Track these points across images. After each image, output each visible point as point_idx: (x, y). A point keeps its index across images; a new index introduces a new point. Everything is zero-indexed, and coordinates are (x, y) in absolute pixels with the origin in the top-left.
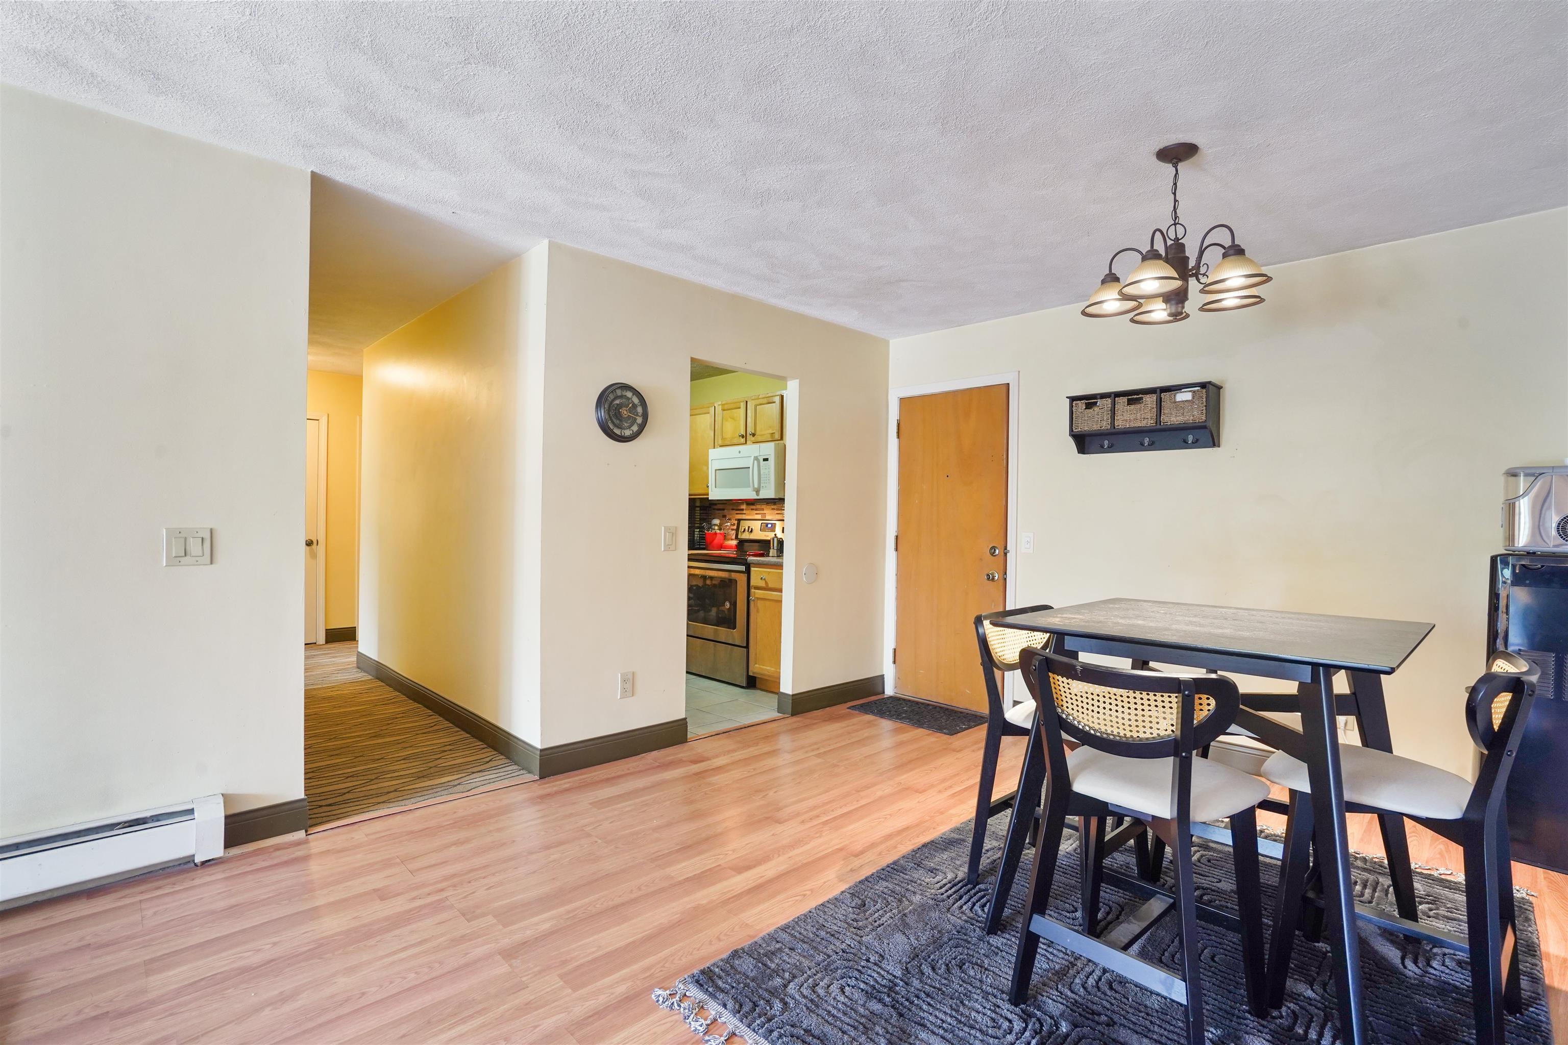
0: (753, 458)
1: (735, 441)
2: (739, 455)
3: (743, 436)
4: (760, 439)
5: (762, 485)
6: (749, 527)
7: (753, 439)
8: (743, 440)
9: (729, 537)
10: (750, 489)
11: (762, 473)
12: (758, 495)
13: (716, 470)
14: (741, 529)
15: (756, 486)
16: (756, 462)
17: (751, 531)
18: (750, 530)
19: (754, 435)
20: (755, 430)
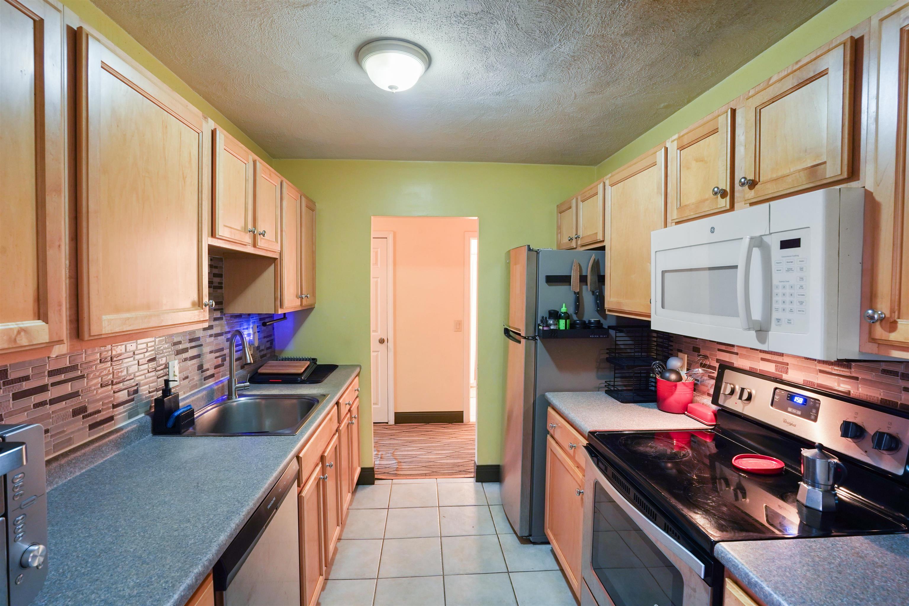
0: (747, 241)
1: (706, 208)
2: (714, 237)
3: (723, 194)
4: (771, 190)
5: (775, 315)
6: (743, 390)
7: (751, 194)
8: (724, 203)
9: (704, 389)
10: (739, 322)
11: (775, 282)
12: (762, 339)
13: (663, 272)
14: (726, 389)
15: (757, 315)
16: (756, 252)
17: (749, 398)
18: (745, 396)
19: (752, 184)
20: (757, 169)
